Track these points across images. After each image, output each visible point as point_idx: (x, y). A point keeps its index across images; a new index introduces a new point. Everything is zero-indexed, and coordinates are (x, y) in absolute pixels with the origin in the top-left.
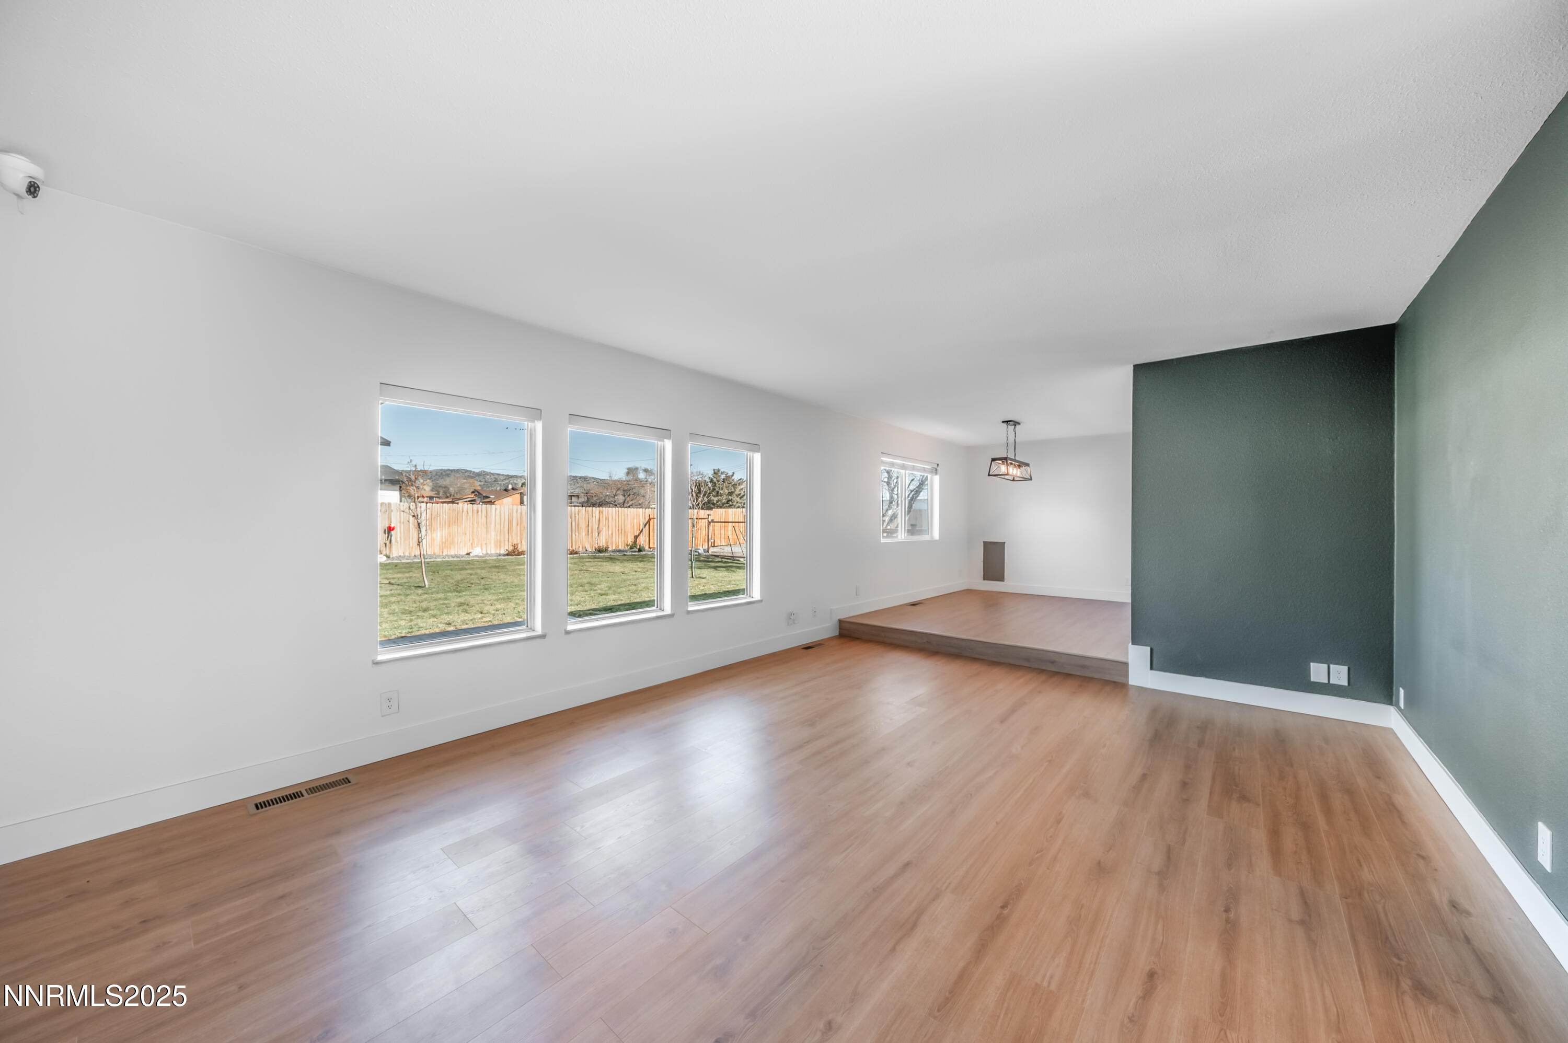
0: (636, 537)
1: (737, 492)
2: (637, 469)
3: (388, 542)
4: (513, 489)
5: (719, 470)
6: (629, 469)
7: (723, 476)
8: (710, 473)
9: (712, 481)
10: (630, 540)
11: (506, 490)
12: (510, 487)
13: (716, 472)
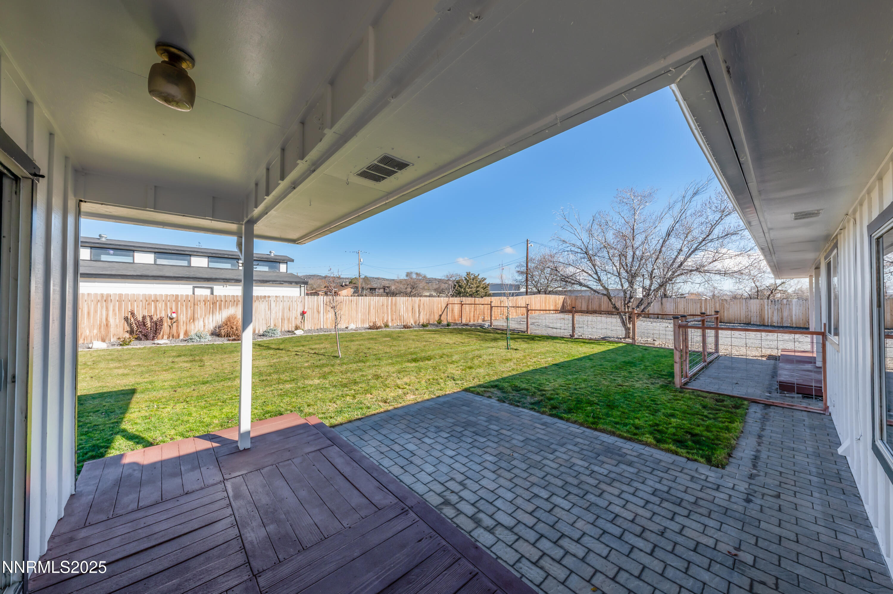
0: (441, 316)
1: (482, 286)
2: (411, 273)
3: (303, 321)
4: (345, 285)
5: (470, 273)
6: (407, 273)
7: (472, 276)
8: (464, 275)
9: (466, 279)
10: (437, 318)
11: (342, 286)
12: (344, 284)
13: (468, 274)
